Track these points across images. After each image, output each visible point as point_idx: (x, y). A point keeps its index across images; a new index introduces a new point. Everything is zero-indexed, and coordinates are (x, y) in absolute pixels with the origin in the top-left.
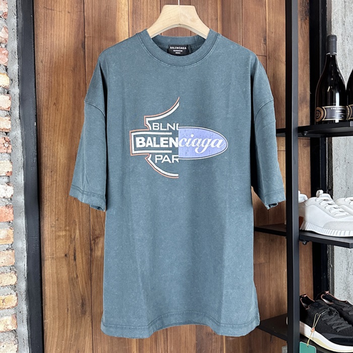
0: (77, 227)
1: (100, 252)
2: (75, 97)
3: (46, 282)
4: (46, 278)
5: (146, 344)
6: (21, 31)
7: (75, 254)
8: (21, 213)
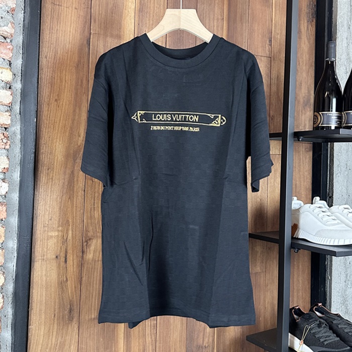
0: (70, 227)
1: (92, 255)
2: (76, 94)
3: (34, 284)
4: (34, 280)
6: (27, 26)
7: (66, 256)
8: (14, 211)
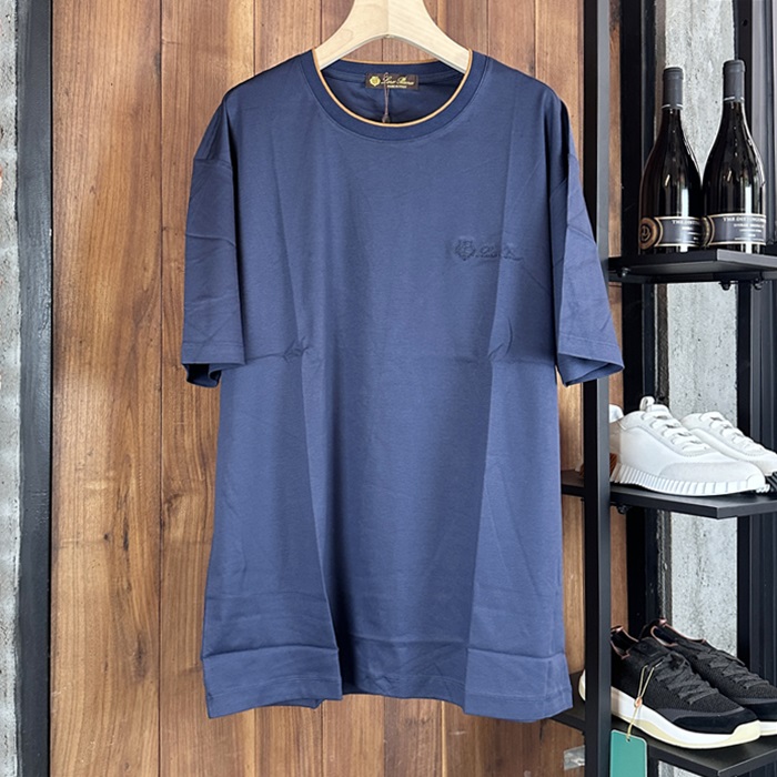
0: (133, 471)
1: (181, 530)
2: (136, 175)
3: (60, 599)
4: (60, 590)
5: (276, 749)
6: (24, 22)
7: (126, 534)
8: (11, 436)
